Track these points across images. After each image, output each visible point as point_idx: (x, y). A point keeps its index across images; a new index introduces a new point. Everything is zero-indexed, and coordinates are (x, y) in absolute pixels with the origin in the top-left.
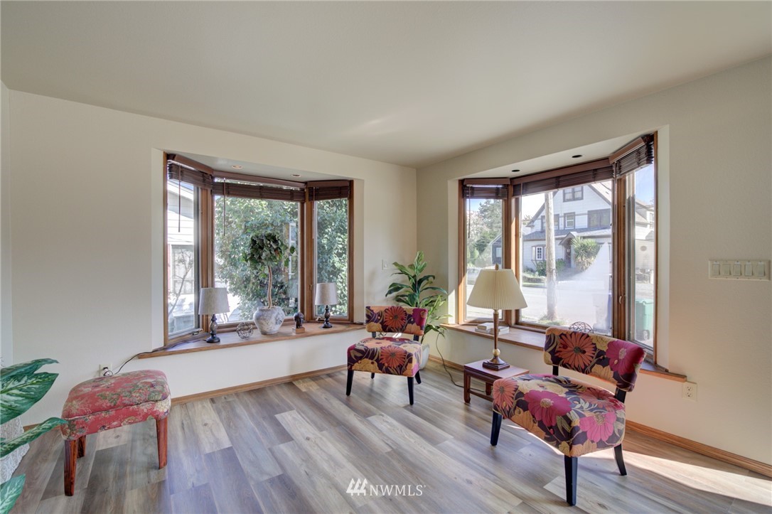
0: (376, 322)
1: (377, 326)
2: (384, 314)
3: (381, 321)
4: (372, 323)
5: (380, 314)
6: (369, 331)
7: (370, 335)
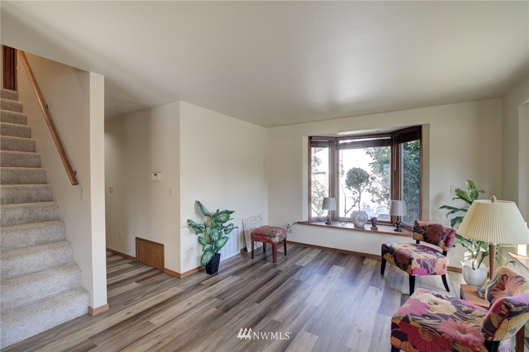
0: (420, 233)
1: (421, 236)
2: (427, 229)
3: (423, 233)
4: (416, 233)
5: (424, 228)
6: (414, 239)
7: (415, 242)
